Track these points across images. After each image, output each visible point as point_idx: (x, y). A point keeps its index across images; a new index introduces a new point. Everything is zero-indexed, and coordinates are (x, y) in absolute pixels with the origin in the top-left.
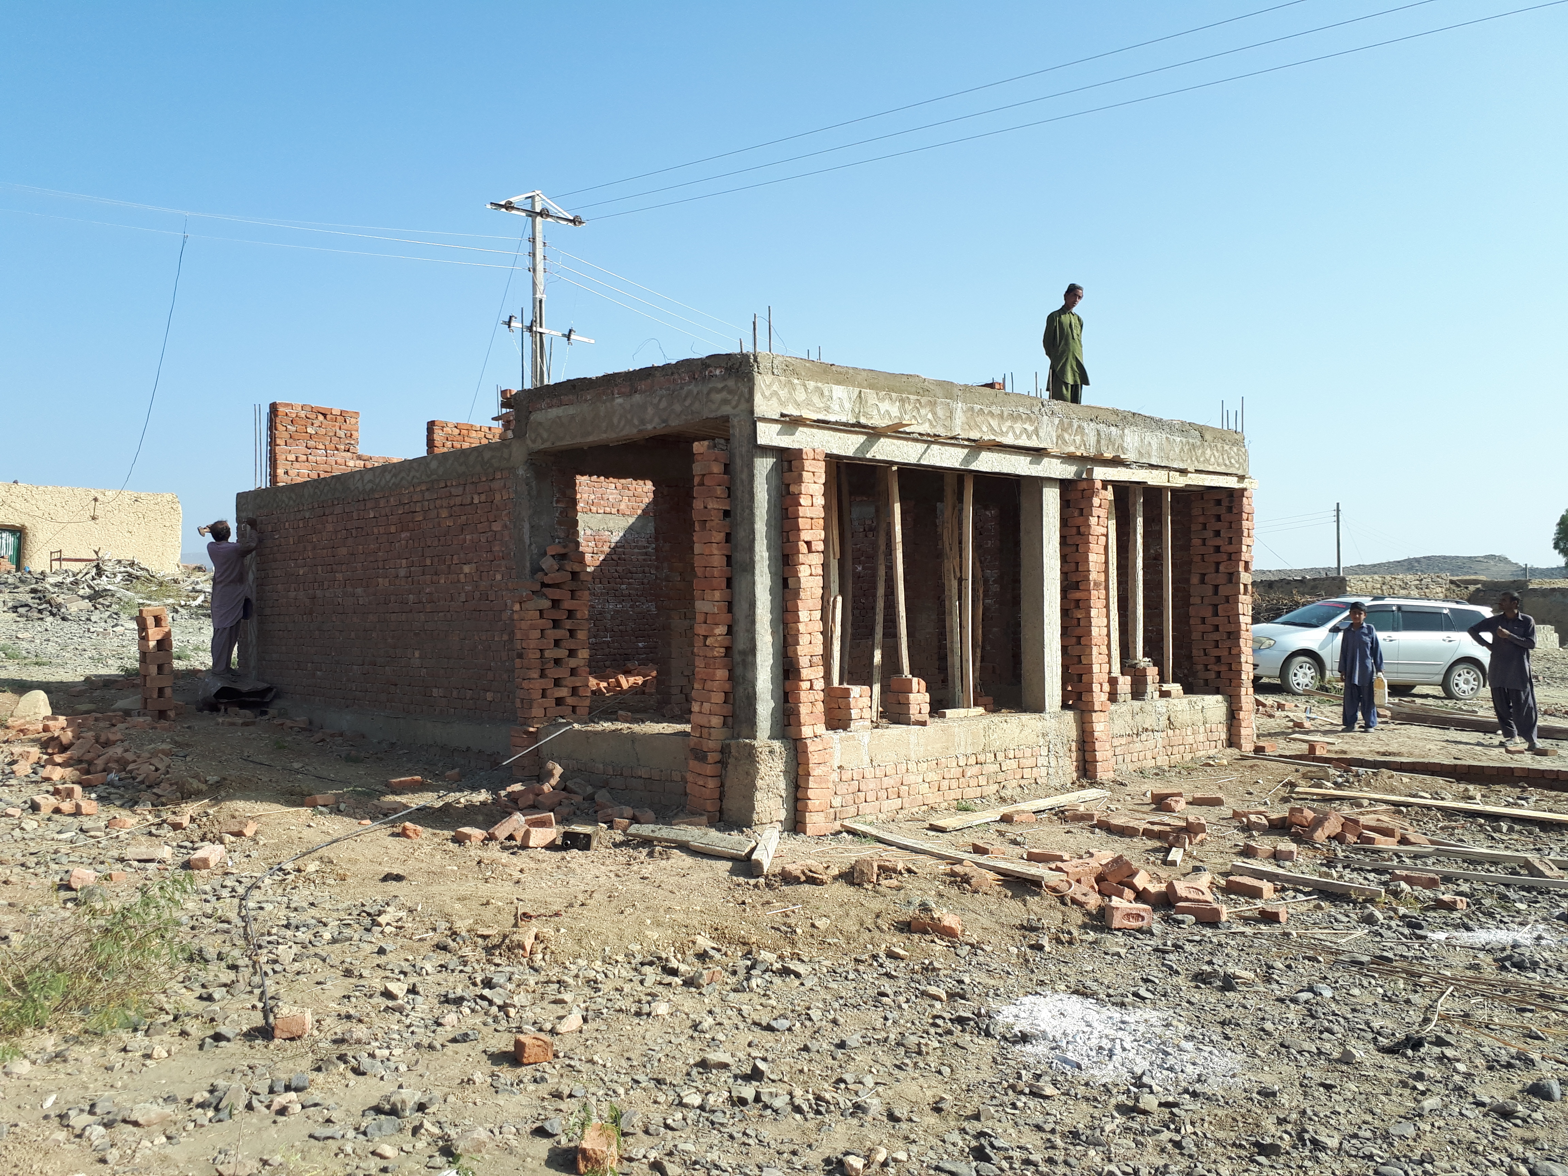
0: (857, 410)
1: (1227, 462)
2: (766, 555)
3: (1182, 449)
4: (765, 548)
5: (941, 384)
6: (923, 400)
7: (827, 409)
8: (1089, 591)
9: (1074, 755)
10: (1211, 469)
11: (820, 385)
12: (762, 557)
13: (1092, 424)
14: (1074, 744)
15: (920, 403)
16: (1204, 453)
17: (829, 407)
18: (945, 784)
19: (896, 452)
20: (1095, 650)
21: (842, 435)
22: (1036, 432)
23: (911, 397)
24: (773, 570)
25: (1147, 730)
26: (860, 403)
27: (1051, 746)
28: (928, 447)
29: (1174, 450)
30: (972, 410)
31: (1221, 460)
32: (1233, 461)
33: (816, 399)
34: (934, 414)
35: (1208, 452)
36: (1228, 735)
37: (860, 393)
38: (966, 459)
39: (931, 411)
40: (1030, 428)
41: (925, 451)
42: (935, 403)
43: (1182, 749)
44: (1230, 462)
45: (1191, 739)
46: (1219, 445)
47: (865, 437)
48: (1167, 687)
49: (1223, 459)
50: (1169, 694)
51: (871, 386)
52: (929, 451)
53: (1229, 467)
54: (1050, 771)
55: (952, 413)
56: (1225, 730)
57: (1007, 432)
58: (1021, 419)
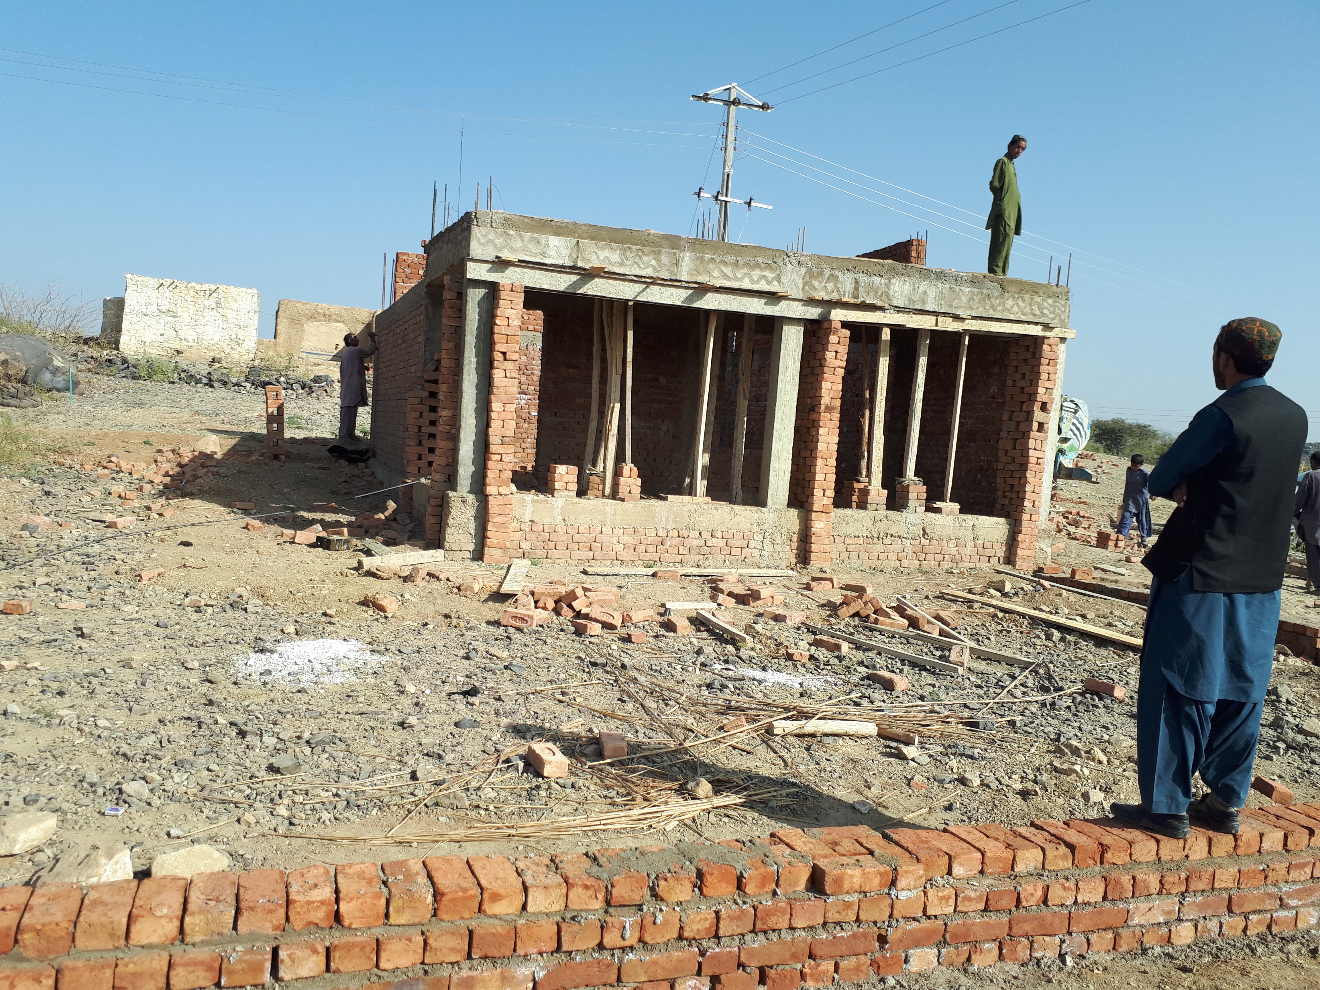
0: (574, 256)
2: (474, 360)
3: (971, 299)
4: (473, 354)
5: (666, 237)
6: (646, 250)
7: (544, 254)
8: (820, 413)
9: (795, 545)
11: (536, 235)
12: (470, 361)
14: (797, 535)
15: (643, 252)
16: (1002, 303)
17: (545, 253)
19: (609, 289)
20: (820, 462)
21: (554, 274)
22: (778, 279)
23: (633, 247)
24: (480, 371)
26: (578, 250)
27: (767, 534)
28: (647, 287)
29: (960, 299)
30: (702, 259)
31: (1028, 309)
32: (1045, 311)
33: (532, 247)
34: (659, 261)
35: (1009, 303)
36: (1007, 553)
37: (578, 242)
38: (689, 299)
39: (655, 259)
40: (770, 275)
41: (644, 290)
42: (660, 252)
43: (940, 557)
44: (1042, 313)
45: (954, 551)
46: (1027, 297)
47: (578, 277)
48: (938, 504)
49: (1031, 309)
50: (938, 511)
51: (592, 238)
52: (648, 290)
53: (1039, 317)
54: (764, 553)
55: (678, 261)
56: (1004, 549)
57: (742, 278)
58: (760, 267)
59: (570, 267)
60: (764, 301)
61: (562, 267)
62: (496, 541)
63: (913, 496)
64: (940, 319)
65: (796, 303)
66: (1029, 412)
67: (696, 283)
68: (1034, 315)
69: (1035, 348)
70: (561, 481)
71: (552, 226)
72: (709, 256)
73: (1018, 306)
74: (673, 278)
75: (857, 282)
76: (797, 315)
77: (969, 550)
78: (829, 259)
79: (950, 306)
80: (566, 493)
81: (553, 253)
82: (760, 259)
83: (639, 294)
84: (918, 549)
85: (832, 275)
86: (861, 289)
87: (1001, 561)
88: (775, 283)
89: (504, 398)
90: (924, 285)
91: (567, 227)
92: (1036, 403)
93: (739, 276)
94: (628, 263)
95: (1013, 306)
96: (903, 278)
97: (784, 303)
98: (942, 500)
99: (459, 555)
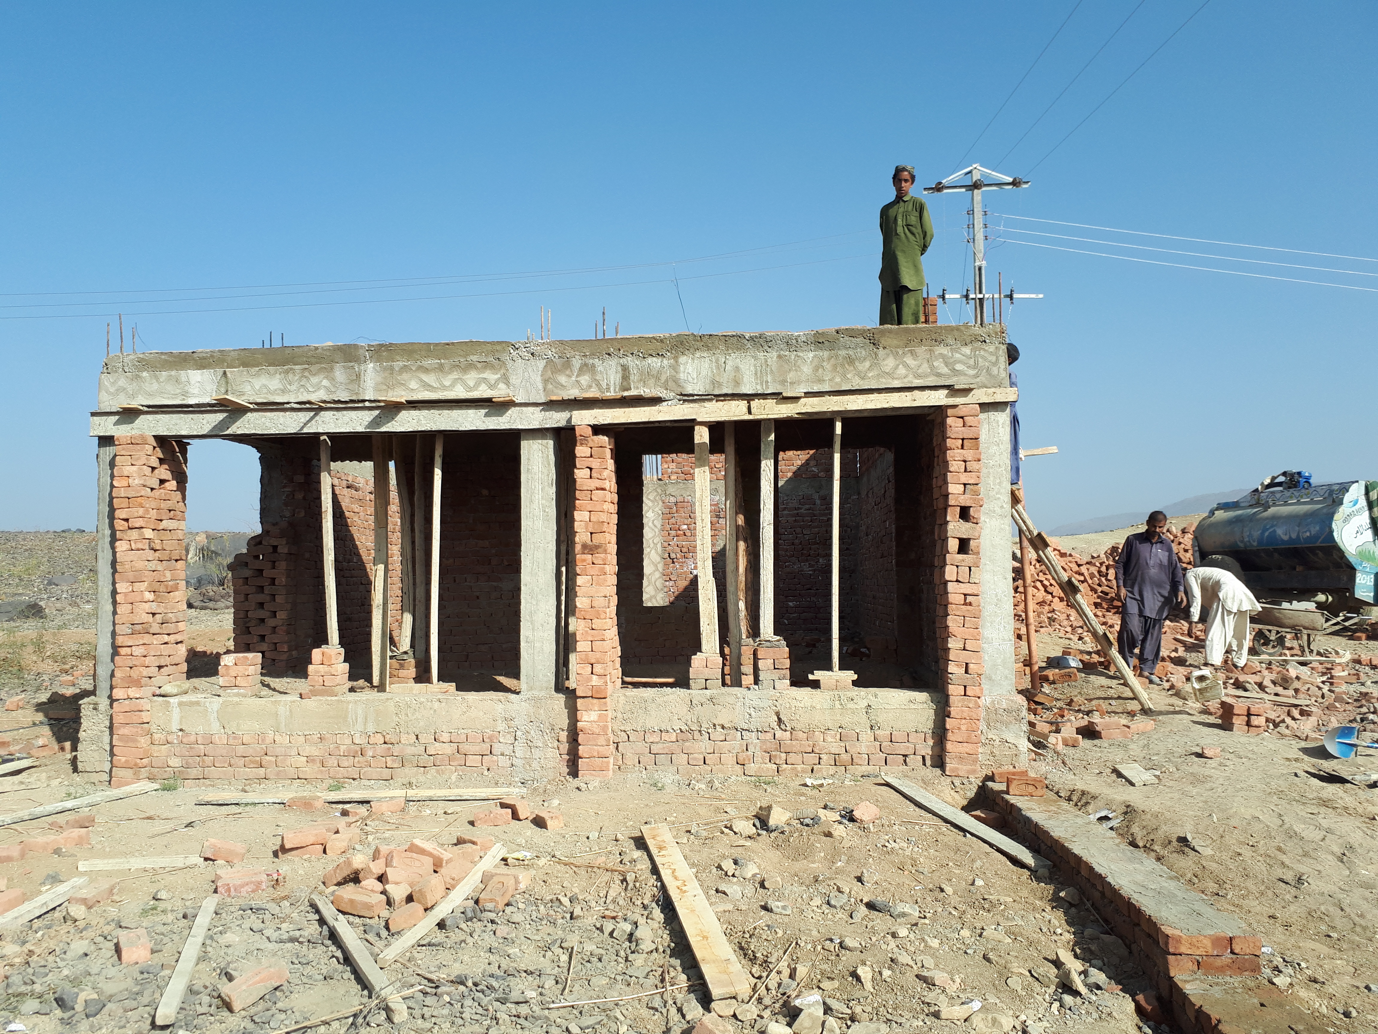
0: (222, 390)
1: (945, 370)
5: (339, 349)
10: (897, 384)
11: (173, 373)
13: (609, 360)
15: (310, 372)
16: (876, 365)
17: (187, 392)
22: (505, 379)
23: (297, 367)
25: (723, 727)
26: (227, 383)
27: (519, 733)
28: (315, 415)
29: (798, 368)
30: (392, 368)
33: (170, 388)
34: (332, 380)
36: (937, 749)
37: (225, 373)
38: (376, 422)
39: (326, 377)
40: (492, 376)
41: (312, 418)
42: (332, 369)
43: (813, 758)
44: (953, 370)
45: (836, 747)
52: (317, 418)
54: (515, 762)
55: (358, 376)
56: (931, 742)
57: (453, 385)
58: (476, 368)
60: (483, 411)
61: (207, 405)
63: (765, 665)
64: (757, 402)
65: (531, 409)
67: (384, 401)
68: (939, 375)
71: (194, 359)
72: (401, 364)
73: (907, 366)
75: (624, 368)
77: (865, 745)
78: (577, 344)
79: (783, 382)
80: (236, 690)
81: (196, 391)
83: (305, 424)
84: (771, 745)
85: (586, 365)
86: (632, 377)
88: (502, 386)
90: (734, 359)
91: (212, 356)
92: (949, 510)
93: (447, 383)
94: (293, 388)
95: (897, 367)
96: (697, 354)
97: (513, 411)
99: (95, 778)
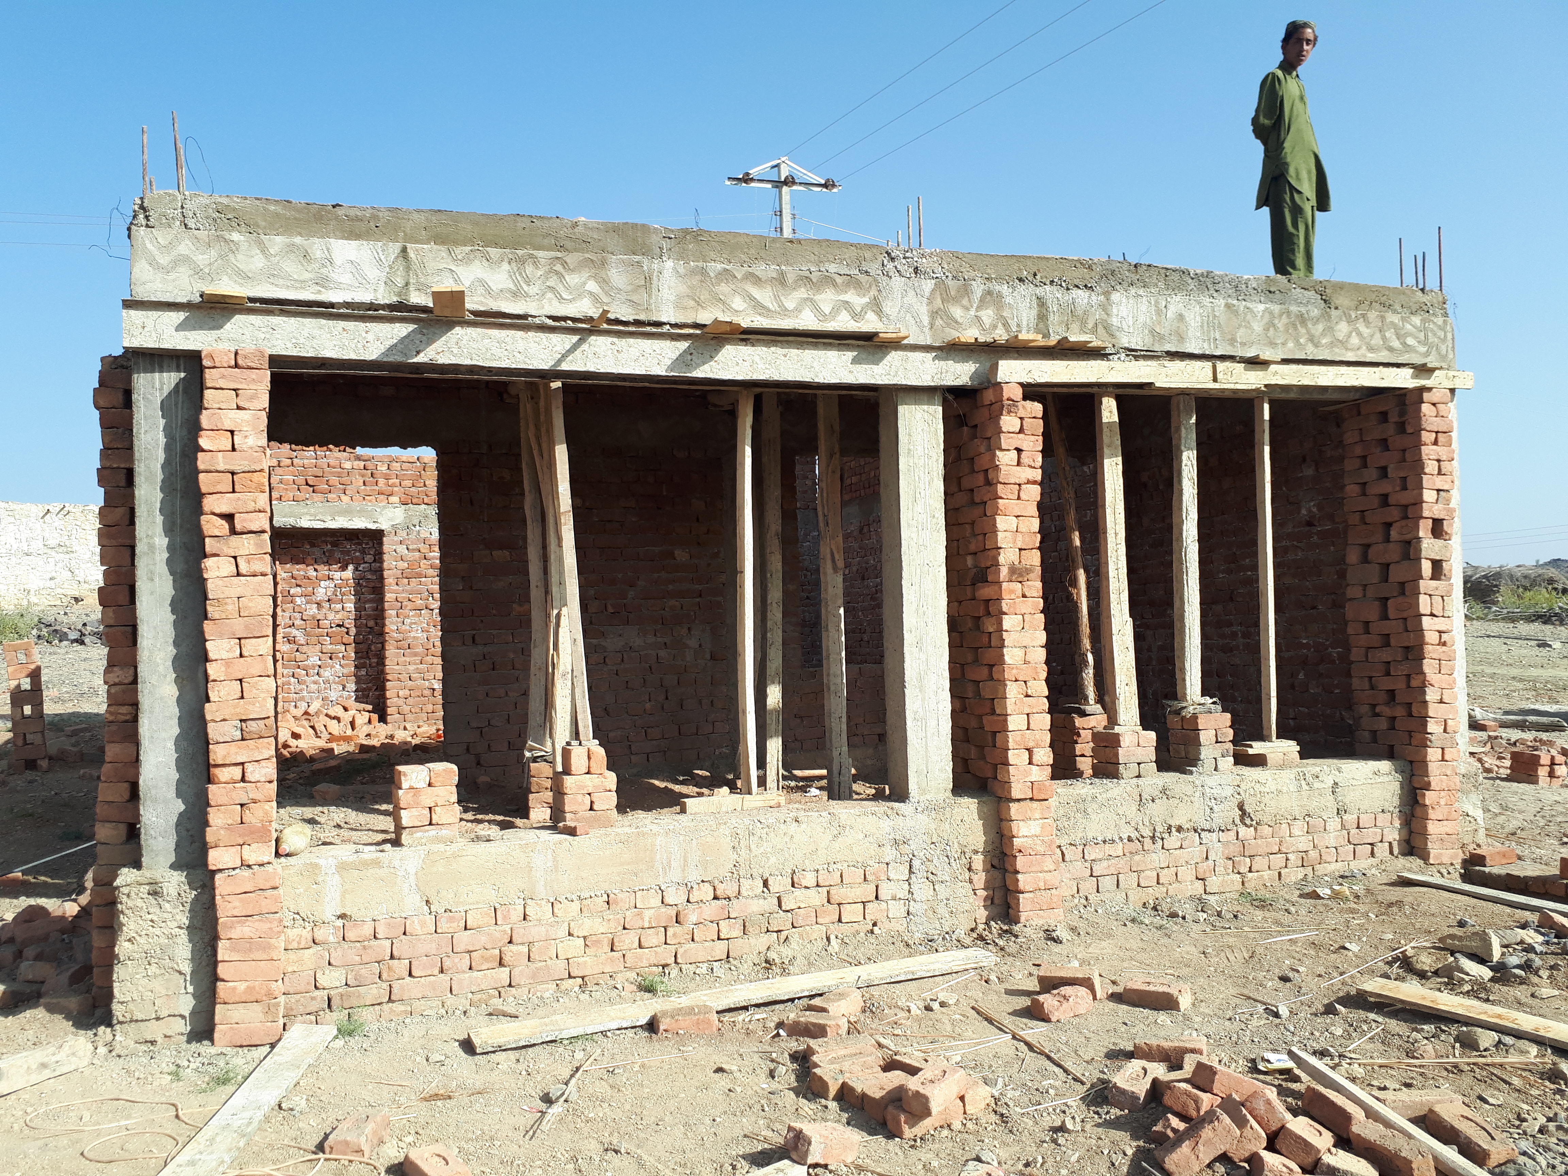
0: (400, 282)
1: (1396, 344)
2: (161, 541)
3: (1271, 324)
4: (159, 528)
5: (616, 229)
6: (572, 259)
7: (322, 282)
8: (999, 583)
9: (980, 879)
10: (1350, 357)
11: (298, 240)
12: (152, 547)
13: (1021, 288)
14: (980, 857)
15: (564, 264)
16: (1330, 330)
17: (326, 279)
18: (629, 940)
19: (494, 351)
20: (1013, 691)
21: (351, 325)
22: (876, 306)
23: (540, 254)
24: (180, 567)
25: (1179, 829)
26: (408, 268)
27: (916, 863)
28: (581, 341)
29: (1249, 327)
30: (703, 272)
31: (1377, 340)
32: (1410, 341)
33: (291, 267)
34: (604, 282)
35: (1343, 328)
36: (1405, 832)
37: (404, 250)
38: (682, 360)
39: (595, 277)
40: (858, 300)
41: (574, 347)
42: (603, 263)
43: (1279, 860)
44: (1404, 344)
45: (1303, 843)
46: (1373, 315)
47: (411, 327)
48: (1257, 748)
49: (1384, 338)
50: (1259, 761)
51: (440, 239)
52: (585, 346)
53: (1401, 353)
54: (914, 907)
55: (648, 279)
56: (1397, 824)
57: (798, 310)
58: (835, 284)
59: (391, 307)
60: (850, 355)
61: (372, 307)
62: (242, 986)
63: (1206, 737)
64: (1221, 366)
65: (918, 355)
66: (1409, 543)
67: (696, 326)
68: (1391, 349)
69: (1402, 413)
70: (417, 805)
71: (337, 218)
72: (719, 266)
73: (1359, 334)
74: (642, 317)
75: (1041, 302)
76: (926, 380)
77: (1333, 837)
78: (978, 260)
79: (1232, 341)
80: (432, 831)
81: (346, 278)
82: (833, 268)
83: (564, 356)
84: (1235, 849)
85: (989, 293)
86: (1051, 317)
87: (1396, 851)
88: (871, 316)
89: (239, 626)
90: (1176, 303)
91: (375, 217)
92: (1422, 523)
93: (790, 305)
94: (533, 290)
95: (1349, 336)
96: (1133, 291)
97: (894, 357)
98: (1262, 737)
99: (154, 1030)
